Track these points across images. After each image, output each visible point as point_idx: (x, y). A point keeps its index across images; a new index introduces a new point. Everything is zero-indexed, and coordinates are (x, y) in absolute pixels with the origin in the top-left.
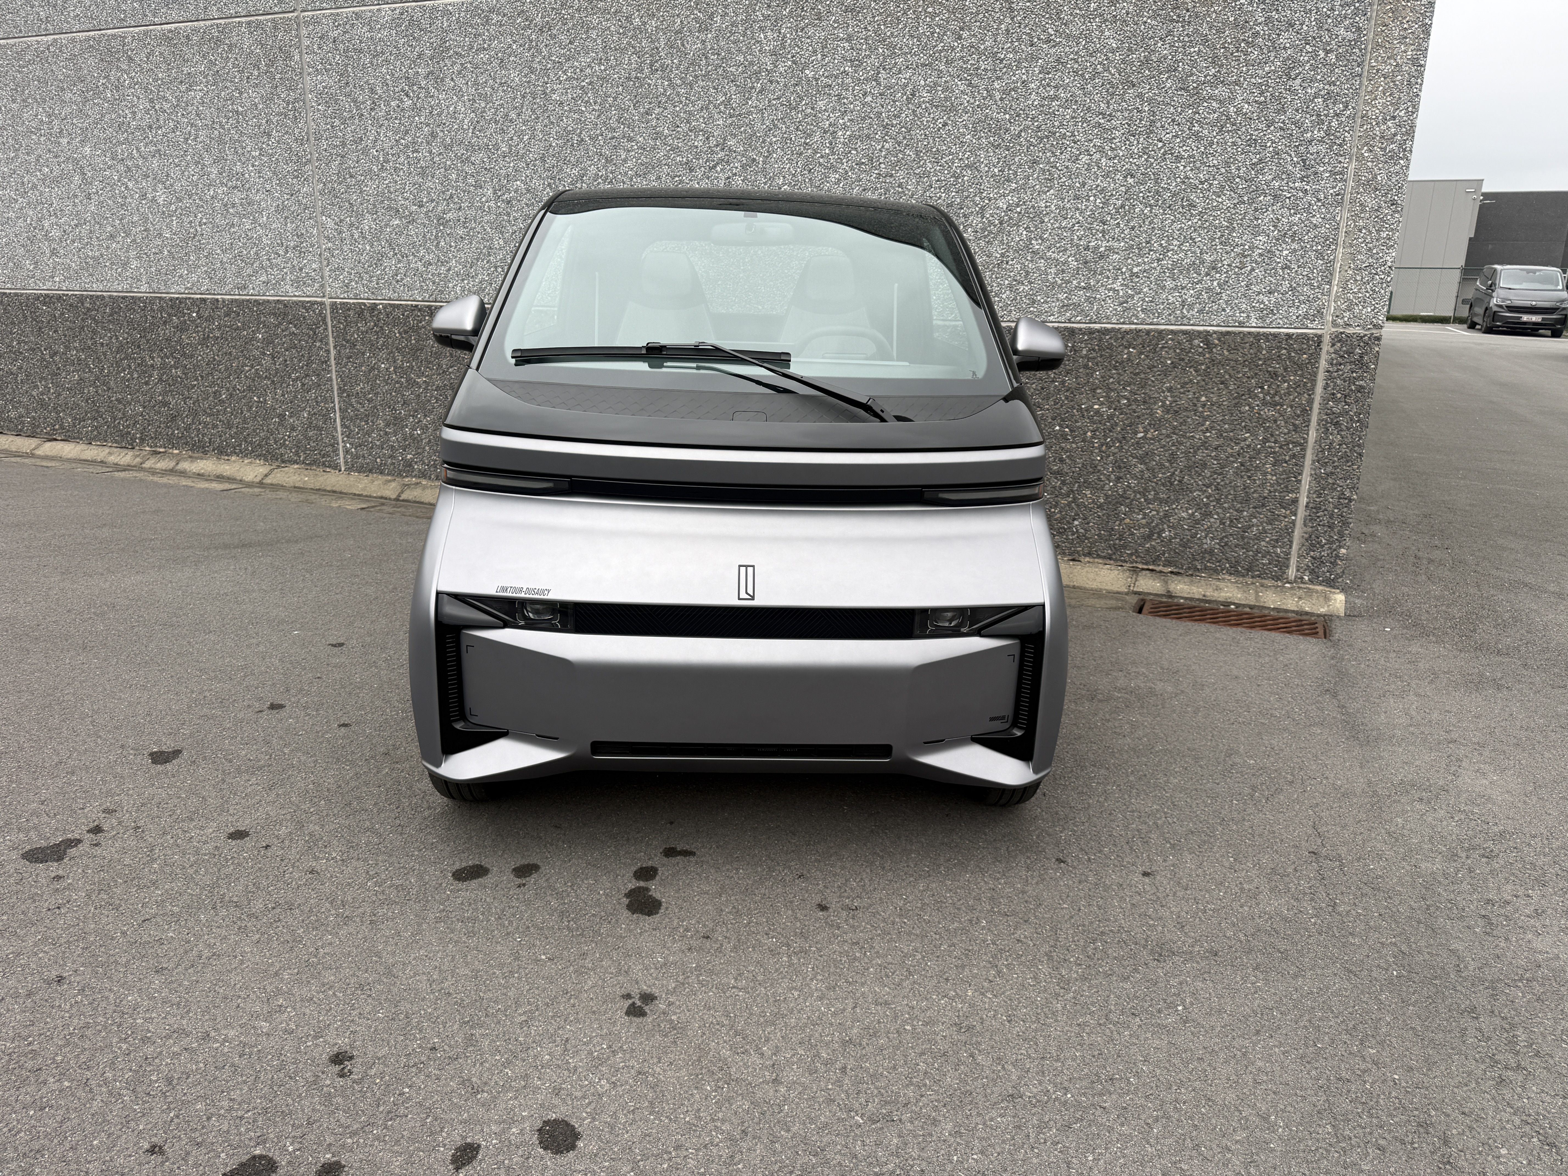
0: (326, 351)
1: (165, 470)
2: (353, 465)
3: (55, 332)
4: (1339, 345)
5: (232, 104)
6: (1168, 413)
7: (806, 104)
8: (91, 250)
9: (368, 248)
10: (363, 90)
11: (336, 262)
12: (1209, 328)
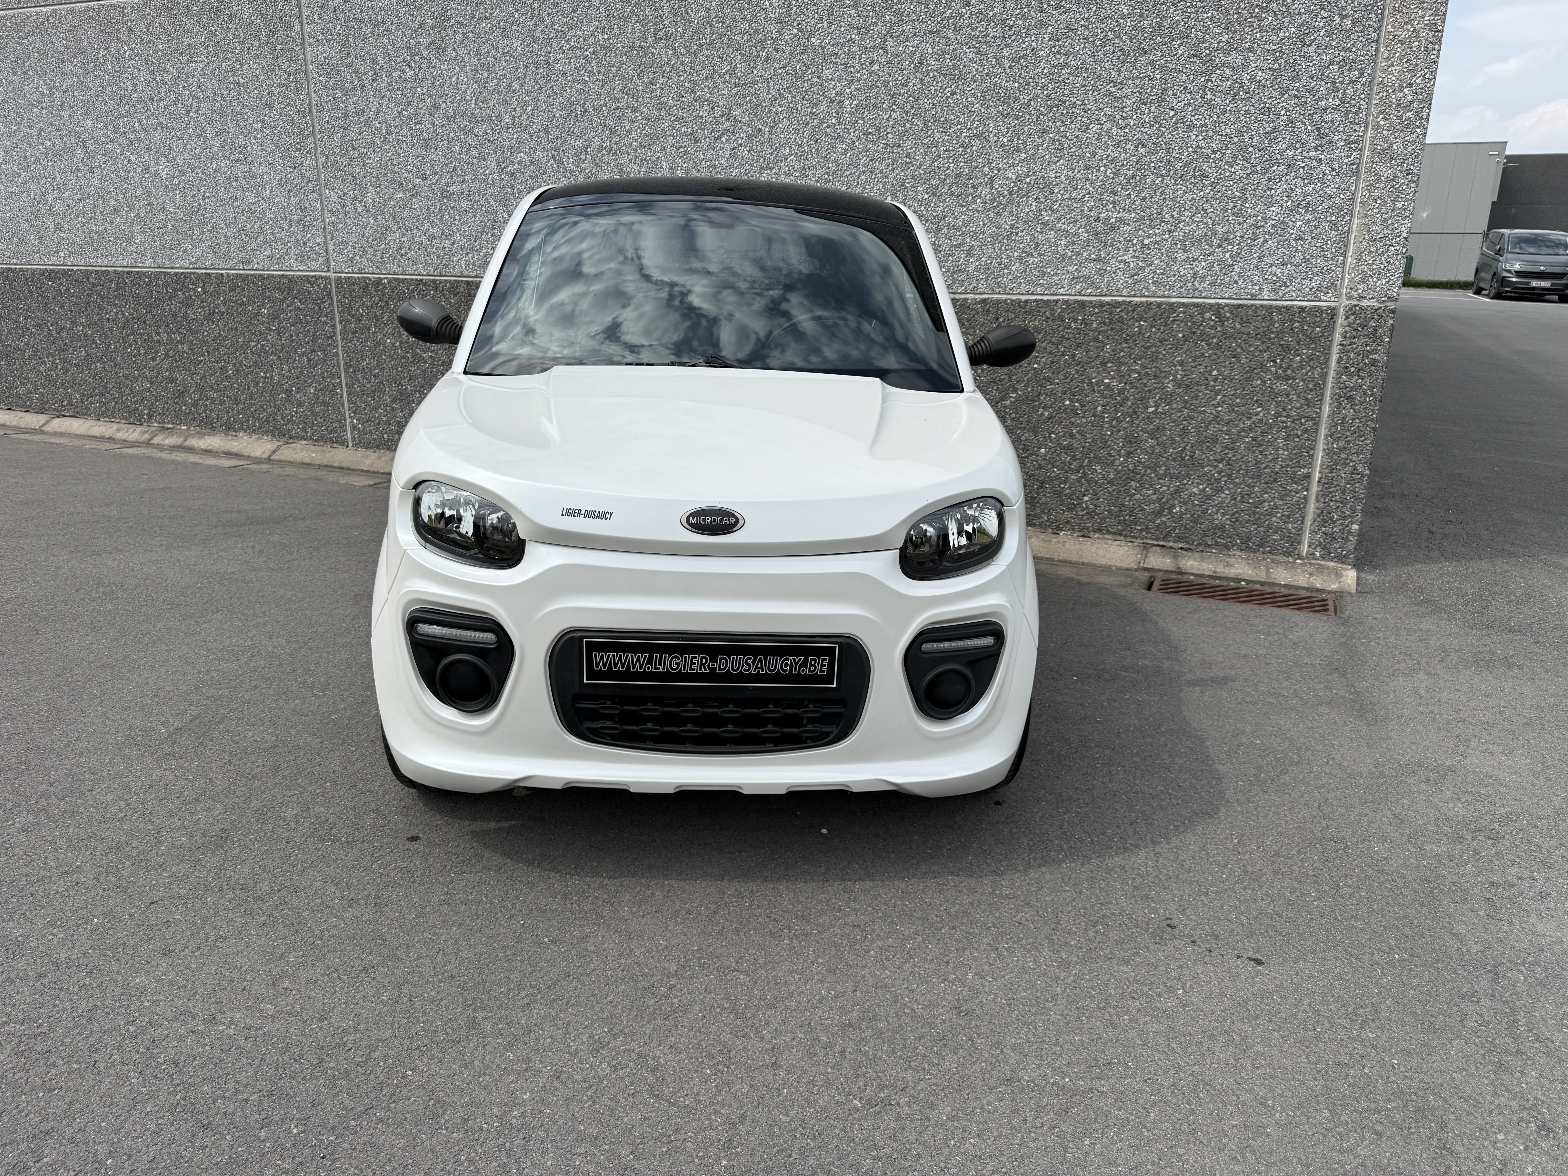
0: (331, 326)
1: (174, 447)
2: (360, 441)
3: (61, 307)
4: (1353, 317)
5: (234, 75)
6: (1179, 387)
7: (812, 73)
8: (95, 225)
9: (372, 221)
10: (364, 60)
11: (340, 236)
12: (1221, 301)
